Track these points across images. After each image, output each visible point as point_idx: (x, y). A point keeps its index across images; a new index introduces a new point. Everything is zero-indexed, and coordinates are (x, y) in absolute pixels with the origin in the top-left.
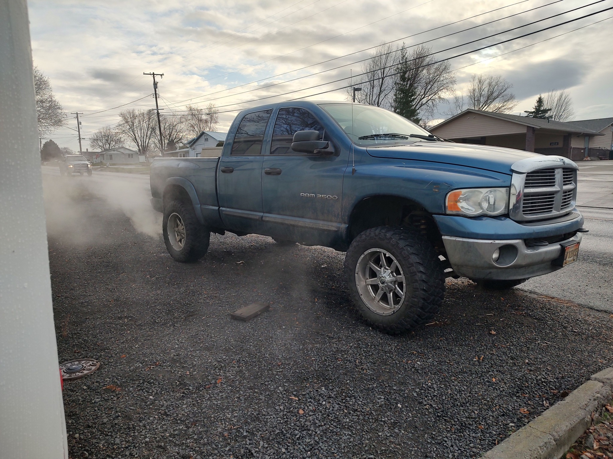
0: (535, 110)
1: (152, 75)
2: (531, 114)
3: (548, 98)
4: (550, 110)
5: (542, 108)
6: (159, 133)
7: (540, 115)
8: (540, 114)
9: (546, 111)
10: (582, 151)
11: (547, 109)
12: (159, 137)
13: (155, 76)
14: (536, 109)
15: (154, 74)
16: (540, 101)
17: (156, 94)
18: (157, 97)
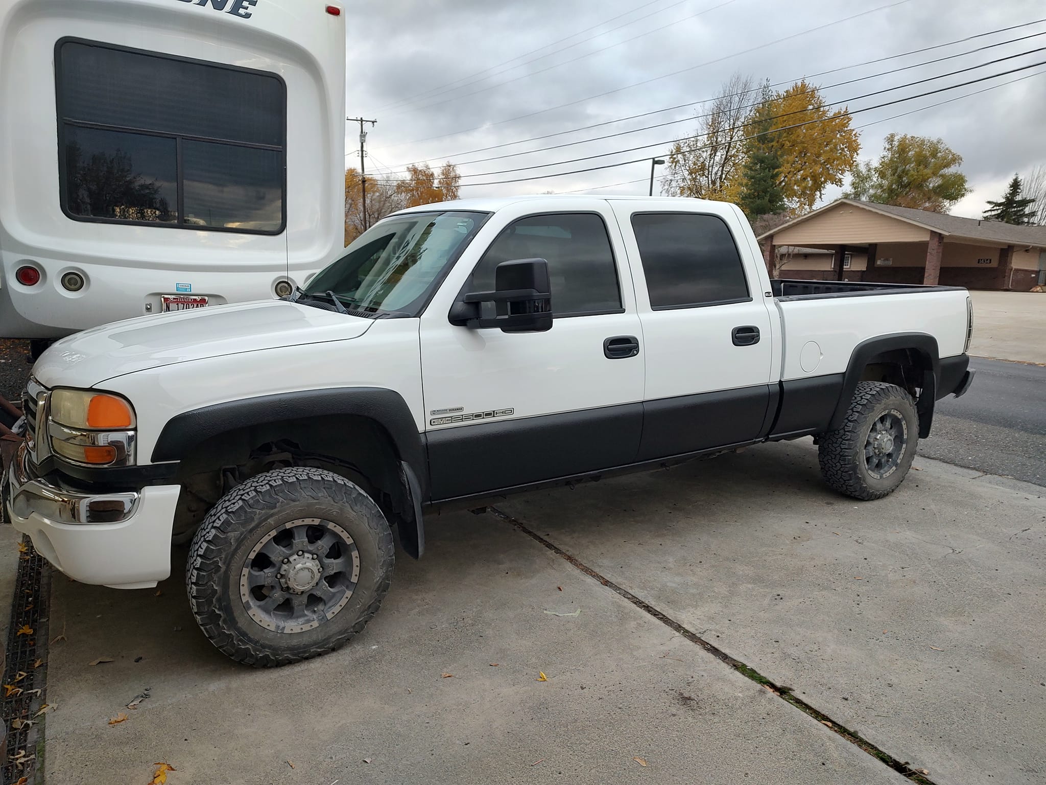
0: (1004, 200)
1: (360, 122)
2: (998, 208)
3: (1032, 181)
4: (1033, 201)
5: (1018, 198)
6: (362, 208)
7: (1013, 210)
8: (1014, 207)
9: (1025, 203)
10: (1033, 275)
11: (1028, 199)
12: (362, 214)
13: (364, 122)
14: (1007, 198)
15: (362, 120)
16: (1016, 186)
17: (362, 151)
18: (364, 155)
